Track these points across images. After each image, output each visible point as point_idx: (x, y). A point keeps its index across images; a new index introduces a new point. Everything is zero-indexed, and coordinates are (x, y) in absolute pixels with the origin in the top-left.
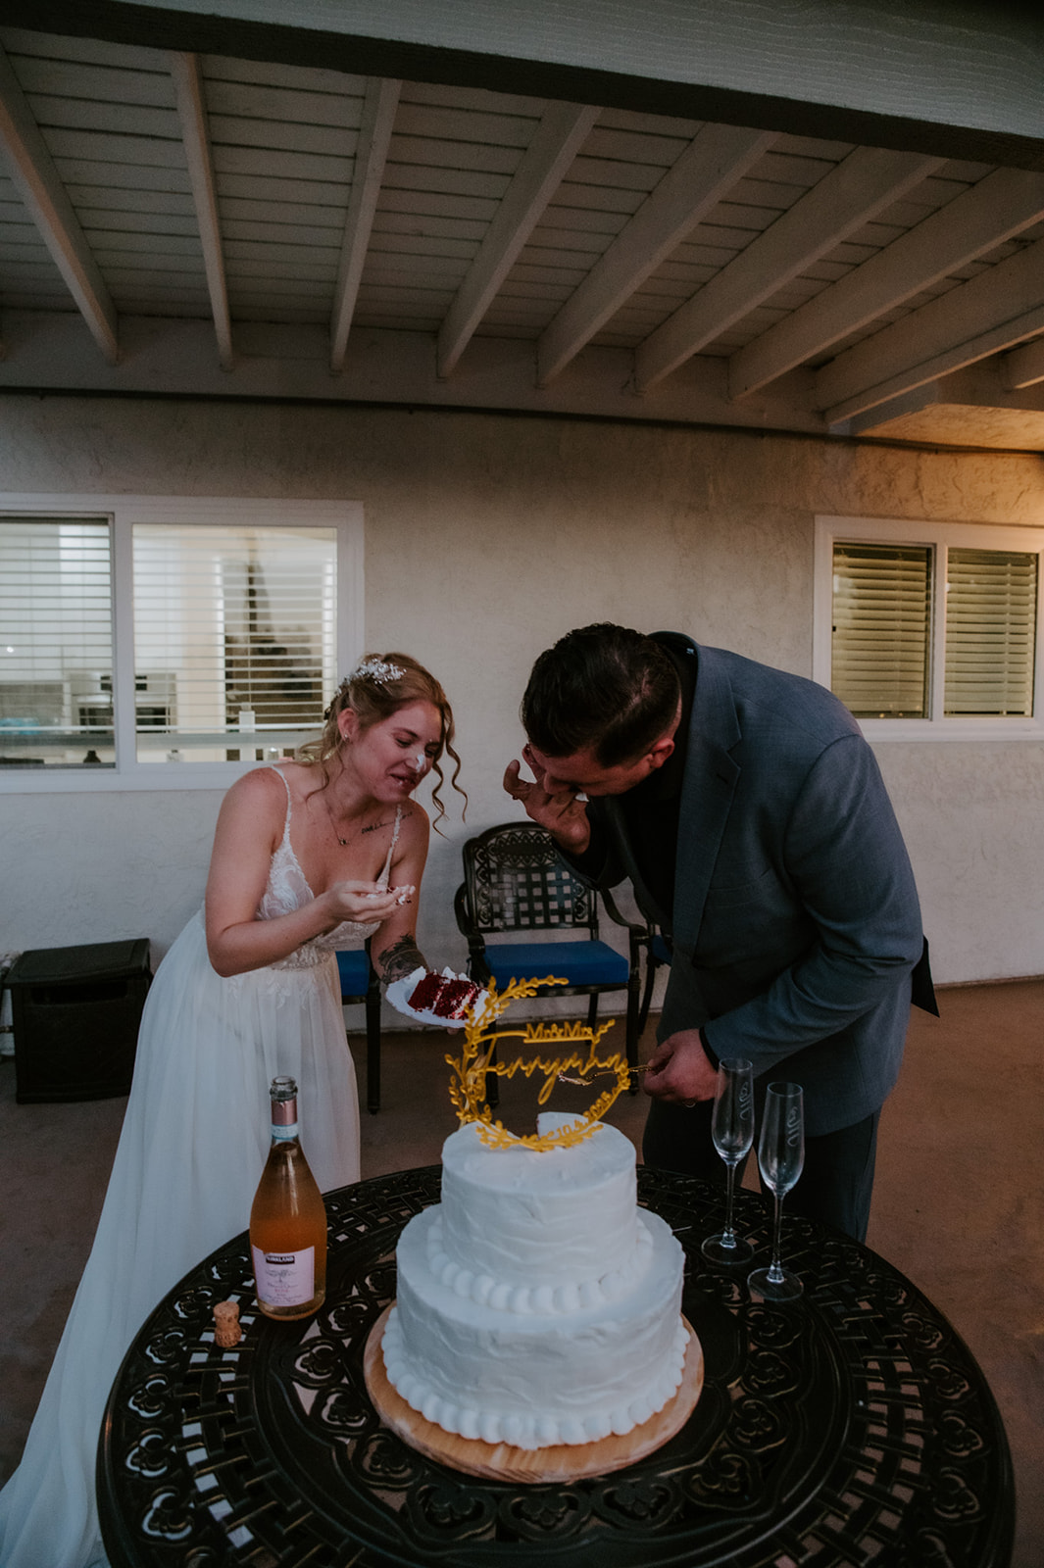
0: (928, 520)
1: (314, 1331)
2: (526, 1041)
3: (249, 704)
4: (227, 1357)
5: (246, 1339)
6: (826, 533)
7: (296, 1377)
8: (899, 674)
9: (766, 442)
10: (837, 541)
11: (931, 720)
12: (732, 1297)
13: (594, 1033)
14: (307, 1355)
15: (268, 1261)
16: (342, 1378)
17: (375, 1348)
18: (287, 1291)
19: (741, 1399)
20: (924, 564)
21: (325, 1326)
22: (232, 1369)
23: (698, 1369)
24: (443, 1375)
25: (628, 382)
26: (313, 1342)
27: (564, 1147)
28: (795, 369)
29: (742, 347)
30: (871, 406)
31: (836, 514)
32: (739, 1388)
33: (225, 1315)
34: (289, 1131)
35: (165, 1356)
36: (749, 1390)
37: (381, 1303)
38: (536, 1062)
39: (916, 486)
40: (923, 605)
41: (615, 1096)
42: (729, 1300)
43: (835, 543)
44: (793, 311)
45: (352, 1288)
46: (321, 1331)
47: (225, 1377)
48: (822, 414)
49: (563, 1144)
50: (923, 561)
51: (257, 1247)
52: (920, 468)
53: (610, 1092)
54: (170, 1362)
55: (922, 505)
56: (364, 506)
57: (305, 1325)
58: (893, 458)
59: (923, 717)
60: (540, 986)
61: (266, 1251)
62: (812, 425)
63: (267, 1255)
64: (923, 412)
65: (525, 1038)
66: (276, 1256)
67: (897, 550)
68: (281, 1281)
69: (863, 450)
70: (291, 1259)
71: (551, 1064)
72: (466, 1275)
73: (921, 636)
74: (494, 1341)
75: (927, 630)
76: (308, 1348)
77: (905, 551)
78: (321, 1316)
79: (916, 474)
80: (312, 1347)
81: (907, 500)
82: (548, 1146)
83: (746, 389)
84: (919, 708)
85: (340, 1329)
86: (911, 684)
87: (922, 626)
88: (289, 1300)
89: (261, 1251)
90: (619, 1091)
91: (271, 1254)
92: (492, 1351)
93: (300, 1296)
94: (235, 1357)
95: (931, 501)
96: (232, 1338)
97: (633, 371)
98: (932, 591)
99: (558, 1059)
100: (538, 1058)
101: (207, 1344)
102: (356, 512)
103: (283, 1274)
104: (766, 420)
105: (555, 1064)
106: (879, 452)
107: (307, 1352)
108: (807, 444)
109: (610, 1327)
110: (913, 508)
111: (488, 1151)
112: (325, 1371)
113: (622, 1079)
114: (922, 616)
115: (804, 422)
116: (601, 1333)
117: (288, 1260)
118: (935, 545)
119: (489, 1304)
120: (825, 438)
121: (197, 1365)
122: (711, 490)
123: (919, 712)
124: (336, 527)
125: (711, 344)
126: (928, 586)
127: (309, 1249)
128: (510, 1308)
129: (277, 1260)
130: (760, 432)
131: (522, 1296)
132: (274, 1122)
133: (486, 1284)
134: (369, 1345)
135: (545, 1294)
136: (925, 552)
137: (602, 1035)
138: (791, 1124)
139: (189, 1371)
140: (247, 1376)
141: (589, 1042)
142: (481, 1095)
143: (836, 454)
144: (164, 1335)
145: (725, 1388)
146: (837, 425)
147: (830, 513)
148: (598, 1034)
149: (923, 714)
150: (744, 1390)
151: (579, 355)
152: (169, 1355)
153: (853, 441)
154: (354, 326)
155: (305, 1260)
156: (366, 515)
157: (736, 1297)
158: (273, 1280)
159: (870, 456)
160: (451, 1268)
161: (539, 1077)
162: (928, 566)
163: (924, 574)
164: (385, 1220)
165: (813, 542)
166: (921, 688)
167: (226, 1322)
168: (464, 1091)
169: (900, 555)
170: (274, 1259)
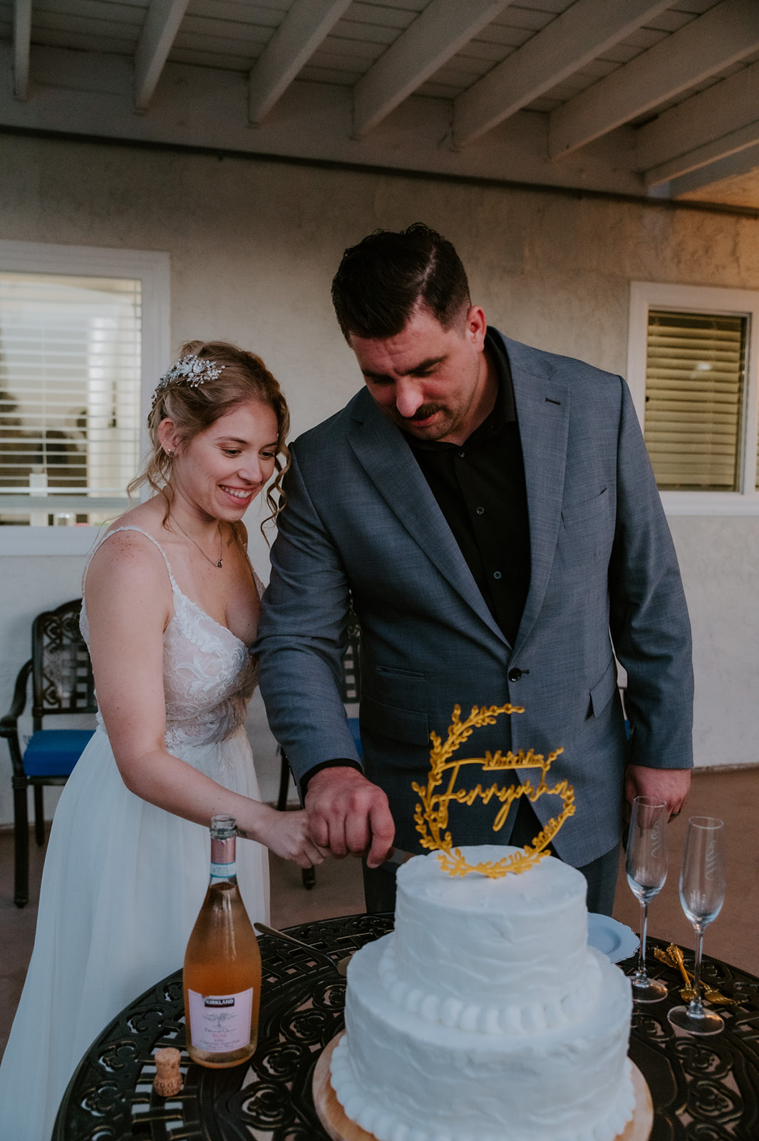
0: (744, 288)
1: (251, 1077)
2: (485, 768)
3: (45, 465)
4: (169, 1106)
5: (184, 1088)
6: (643, 299)
7: (248, 1121)
8: (710, 446)
9: (583, 204)
10: (652, 308)
11: (743, 493)
12: (656, 1032)
13: (545, 759)
14: (253, 1099)
15: (207, 1005)
16: (294, 1119)
17: (324, 1087)
18: (225, 1036)
19: (691, 1125)
20: (737, 335)
21: (261, 1071)
22: (179, 1117)
23: (646, 1096)
24: (411, 1102)
25: (445, 137)
26: (254, 1088)
27: (515, 874)
28: (621, 127)
29: (564, 102)
30: (694, 168)
31: (652, 280)
32: (687, 1115)
33: (169, 1060)
34: (228, 870)
35: (103, 1109)
36: (695, 1115)
37: (313, 1048)
38: (493, 790)
39: (734, 252)
40: (735, 376)
41: (562, 822)
42: (654, 1035)
43: (650, 311)
44: (624, 64)
45: (278, 1035)
46: (258, 1076)
47: (170, 1126)
48: (641, 176)
49: (514, 871)
50: (738, 331)
51: (195, 990)
52: (738, 234)
53: (556, 819)
54: (109, 1115)
55: (739, 273)
56: (171, 258)
57: (241, 1072)
58: (712, 223)
59: (734, 490)
60: (499, 714)
61: (205, 994)
62: (632, 188)
63: (207, 998)
64: (750, 174)
65: (483, 765)
66: (215, 999)
67: (712, 319)
68: (219, 1025)
69: (683, 215)
70: (231, 1002)
71: (506, 791)
72: (431, 1001)
73: (734, 408)
74: (470, 1062)
75: (739, 402)
76: (252, 1093)
77: (719, 320)
78: (255, 1062)
79: (734, 240)
80: (256, 1091)
81: (724, 267)
82: (500, 873)
83: (568, 147)
84: (731, 482)
85: (276, 1074)
86: (722, 457)
87: (734, 398)
88: (227, 1045)
89: (200, 995)
90: (564, 818)
91: (211, 997)
92: (468, 1072)
93: (238, 1041)
94: (179, 1105)
95: (748, 269)
96: (175, 1086)
97: (451, 124)
98: (746, 362)
99: (513, 787)
100: (495, 785)
101: (146, 1095)
102: (161, 264)
103: (223, 1017)
104: (587, 180)
105: (510, 791)
106: (698, 217)
107: (251, 1096)
108: (626, 206)
109: (580, 1044)
110: (730, 275)
111: (447, 879)
112: (275, 1113)
113: (567, 805)
114: (735, 387)
115: (626, 185)
116: (572, 1049)
117: (228, 1002)
118: (750, 314)
119: (458, 1027)
120: (644, 201)
121: (139, 1115)
122: (527, 253)
123: (730, 486)
124: (140, 279)
125: (540, 98)
126: (742, 357)
127: (248, 991)
128: (481, 1029)
129: (217, 1003)
130: (578, 194)
131: (493, 1015)
132: (213, 860)
133: (455, 1006)
134: (317, 1086)
135: (514, 1014)
136: (739, 322)
137: (552, 762)
138: (709, 858)
139: (135, 1121)
140: (197, 1122)
141: (539, 770)
142: (442, 823)
143: (654, 218)
144: (98, 1089)
145: (674, 1114)
146: (656, 189)
147: (647, 280)
148: (549, 762)
149: (734, 488)
150: (692, 1116)
151: (401, 106)
152: (108, 1108)
153: (672, 205)
154: (170, 61)
155: (244, 1001)
156: (172, 266)
157: (660, 1033)
158: (211, 1025)
159: (688, 220)
160: (414, 995)
161: (496, 804)
162: (743, 335)
163: (737, 345)
164: (291, 971)
165: (628, 309)
166: (732, 460)
167: (168, 1068)
168: (427, 819)
169: (714, 324)
170: (212, 1003)
